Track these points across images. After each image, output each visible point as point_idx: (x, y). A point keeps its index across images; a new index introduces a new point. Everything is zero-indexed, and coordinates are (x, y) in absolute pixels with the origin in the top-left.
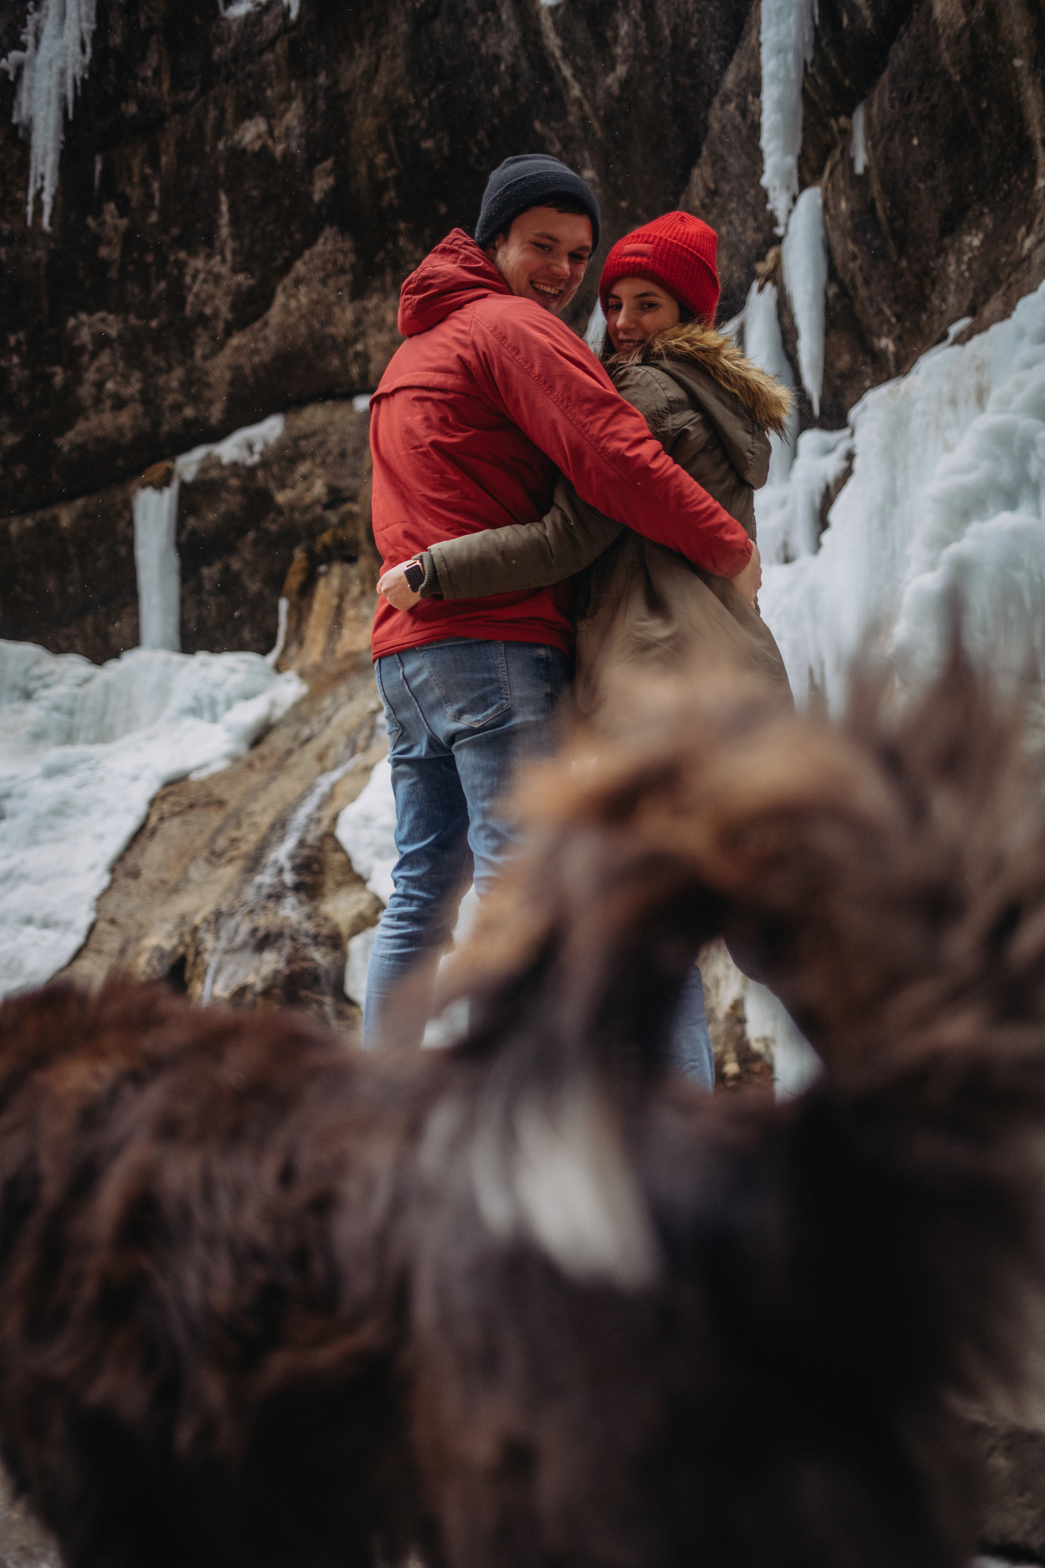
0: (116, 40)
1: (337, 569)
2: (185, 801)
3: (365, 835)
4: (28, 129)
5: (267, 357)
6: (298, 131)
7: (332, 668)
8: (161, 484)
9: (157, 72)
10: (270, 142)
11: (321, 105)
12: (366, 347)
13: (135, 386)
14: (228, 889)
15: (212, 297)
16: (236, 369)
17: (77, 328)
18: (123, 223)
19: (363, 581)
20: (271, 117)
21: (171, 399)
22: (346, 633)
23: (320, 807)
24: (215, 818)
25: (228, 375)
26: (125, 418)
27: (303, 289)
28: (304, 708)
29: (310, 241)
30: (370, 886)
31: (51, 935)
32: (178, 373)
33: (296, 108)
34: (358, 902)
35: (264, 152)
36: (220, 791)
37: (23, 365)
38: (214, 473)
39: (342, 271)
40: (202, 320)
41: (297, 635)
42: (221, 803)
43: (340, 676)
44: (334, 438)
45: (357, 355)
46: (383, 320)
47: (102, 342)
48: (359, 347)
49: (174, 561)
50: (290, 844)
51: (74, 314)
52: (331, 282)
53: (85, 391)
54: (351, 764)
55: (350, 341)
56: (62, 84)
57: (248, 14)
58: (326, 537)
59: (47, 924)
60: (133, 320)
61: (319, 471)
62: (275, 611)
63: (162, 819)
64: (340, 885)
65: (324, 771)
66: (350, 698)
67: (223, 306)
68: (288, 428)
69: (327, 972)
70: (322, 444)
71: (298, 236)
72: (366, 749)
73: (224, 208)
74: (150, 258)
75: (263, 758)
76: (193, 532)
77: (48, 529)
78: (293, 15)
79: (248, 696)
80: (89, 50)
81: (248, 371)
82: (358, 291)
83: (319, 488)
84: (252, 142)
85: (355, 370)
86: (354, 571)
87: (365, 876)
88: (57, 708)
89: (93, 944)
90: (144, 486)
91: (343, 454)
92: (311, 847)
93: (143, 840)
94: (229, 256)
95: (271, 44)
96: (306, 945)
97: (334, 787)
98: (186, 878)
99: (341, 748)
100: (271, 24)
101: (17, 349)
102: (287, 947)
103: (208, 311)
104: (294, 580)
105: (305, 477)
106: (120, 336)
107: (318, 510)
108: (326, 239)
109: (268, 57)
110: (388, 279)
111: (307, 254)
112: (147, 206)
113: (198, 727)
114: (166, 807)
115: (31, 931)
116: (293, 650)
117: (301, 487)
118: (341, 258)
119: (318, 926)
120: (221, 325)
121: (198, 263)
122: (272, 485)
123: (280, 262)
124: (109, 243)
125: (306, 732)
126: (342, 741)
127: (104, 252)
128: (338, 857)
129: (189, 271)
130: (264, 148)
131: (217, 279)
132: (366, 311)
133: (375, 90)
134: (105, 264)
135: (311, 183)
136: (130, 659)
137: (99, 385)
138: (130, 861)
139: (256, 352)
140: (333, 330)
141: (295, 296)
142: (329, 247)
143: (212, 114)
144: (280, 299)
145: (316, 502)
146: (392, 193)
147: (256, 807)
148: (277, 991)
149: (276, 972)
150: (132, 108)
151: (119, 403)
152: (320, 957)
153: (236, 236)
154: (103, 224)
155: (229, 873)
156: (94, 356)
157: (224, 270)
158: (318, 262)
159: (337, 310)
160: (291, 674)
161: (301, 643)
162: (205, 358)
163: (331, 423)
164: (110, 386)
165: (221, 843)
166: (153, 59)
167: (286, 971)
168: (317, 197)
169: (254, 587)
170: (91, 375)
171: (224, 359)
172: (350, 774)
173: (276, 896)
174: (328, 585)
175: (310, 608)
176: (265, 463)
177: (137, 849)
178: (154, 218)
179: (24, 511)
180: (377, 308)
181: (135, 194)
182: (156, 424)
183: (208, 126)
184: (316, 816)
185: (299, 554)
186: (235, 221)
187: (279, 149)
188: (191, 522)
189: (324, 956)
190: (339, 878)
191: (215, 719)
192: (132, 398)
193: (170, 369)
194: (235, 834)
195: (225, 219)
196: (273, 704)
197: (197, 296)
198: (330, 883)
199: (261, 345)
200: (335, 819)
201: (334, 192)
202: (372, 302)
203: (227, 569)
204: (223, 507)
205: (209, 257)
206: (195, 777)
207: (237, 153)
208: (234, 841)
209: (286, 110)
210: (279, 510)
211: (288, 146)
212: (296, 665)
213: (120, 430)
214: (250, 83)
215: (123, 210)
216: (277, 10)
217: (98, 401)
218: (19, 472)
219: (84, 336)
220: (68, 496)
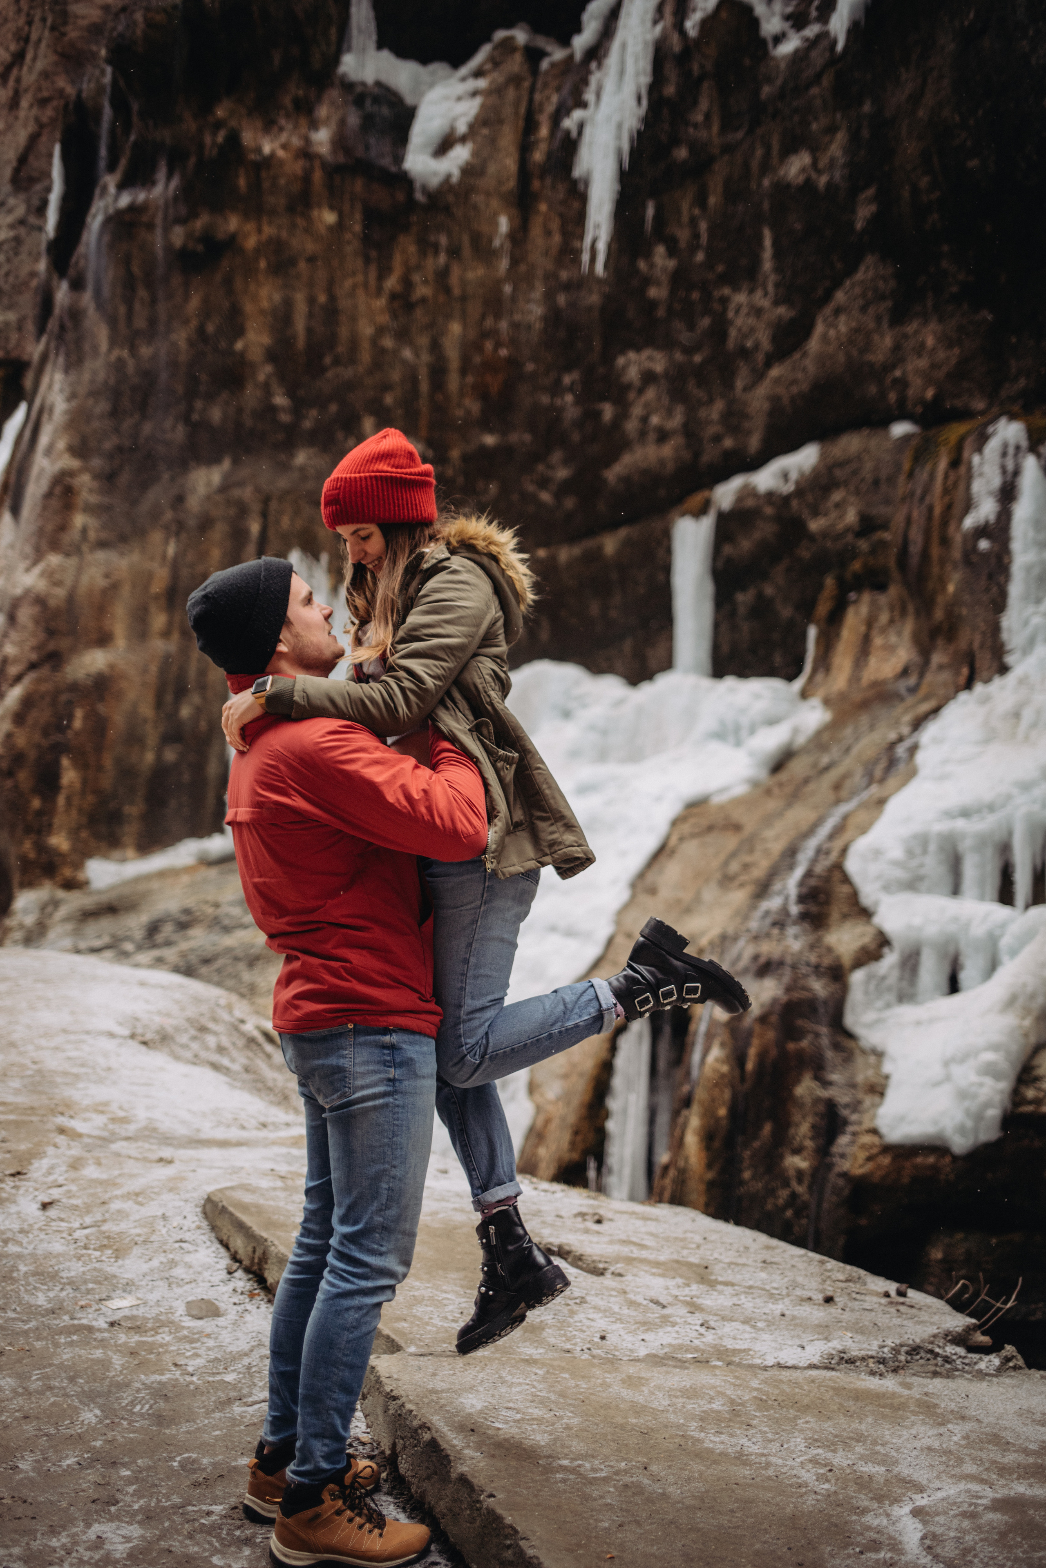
0: (670, 90)
1: (866, 597)
2: (704, 822)
3: (874, 869)
4: (587, 183)
5: (805, 387)
6: (842, 161)
7: (857, 697)
8: (700, 512)
9: (708, 116)
10: (814, 176)
11: (865, 133)
12: (904, 373)
13: (677, 420)
14: (737, 913)
15: (752, 330)
16: (774, 400)
17: (625, 367)
18: (672, 264)
19: (892, 609)
20: (815, 150)
21: (712, 430)
22: (873, 661)
23: (831, 837)
24: (731, 842)
25: (766, 406)
26: (667, 450)
27: (843, 318)
28: (826, 737)
29: (851, 270)
30: (877, 920)
31: (572, 944)
32: (719, 406)
33: (840, 137)
34: (863, 935)
35: (808, 185)
36: (738, 815)
37: (577, 402)
38: (750, 503)
39: (883, 297)
40: (744, 353)
41: (824, 662)
42: (737, 828)
43: (864, 705)
44: (868, 466)
45: (896, 381)
46: (922, 345)
47: (649, 377)
48: (898, 373)
49: (709, 588)
50: (799, 872)
51: (623, 352)
52: (871, 310)
53: (631, 426)
54: (865, 795)
55: (888, 368)
56: (619, 137)
57: (796, 51)
58: (857, 566)
59: (570, 933)
60: (679, 356)
61: (852, 499)
62: (803, 637)
63: (682, 839)
64: (845, 917)
65: (838, 802)
66: (872, 727)
67: (763, 338)
68: (823, 456)
69: (825, 1003)
70: (855, 472)
71: (839, 265)
72: (882, 781)
73: (768, 242)
74: (695, 295)
75: (781, 785)
76: (729, 560)
77: (594, 557)
78: (840, 46)
79: (772, 721)
80: (645, 102)
81: (786, 401)
82: (898, 317)
83: (851, 516)
84: (797, 176)
85: (892, 397)
86: (883, 599)
87: (872, 909)
88: (592, 728)
89: (611, 956)
90: (683, 514)
91: (876, 482)
92: (819, 877)
93: (663, 858)
94: (771, 288)
95: (818, 77)
96: (806, 976)
97: (845, 818)
98: (697, 899)
99: (858, 778)
100: (818, 57)
101: (571, 389)
102: (787, 975)
103: (749, 344)
104: (823, 608)
105: (837, 505)
106: (666, 374)
107: (850, 538)
108: (868, 268)
109: (815, 91)
110: (930, 303)
111: (848, 283)
112: (694, 247)
113: (722, 751)
114: (686, 828)
115: (555, 940)
116: (820, 677)
117: (833, 515)
118: (881, 284)
119: (820, 956)
120: (760, 357)
121: (741, 298)
122: (805, 514)
123: (820, 292)
124: (658, 284)
125: (825, 760)
126: (859, 772)
127: (653, 292)
128: (845, 889)
129: (732, 307)
130: (808, 182)
131: (758, 312)
132: (906, 336)
133: (921, 113)
134: (653, 305)
135: (853, 211)
136: (664, 682)
137: (645, 420)
138: (650, 877)
139: (794, 382)
140: (870, 357)
141: (836, 327)
142: (870, 274)
143: (759, 152)
144: (819, 328)
145: (848, 530)
146: (936, 216)
147: (769, 833)
148: (774, 1019)
149: (775, 1001)
150: (682, 153)
151: (663, 436)
152: (819, 987)
153: (778, 269)
154: (652, 266)
155: (739, 897)
156: (641, 391)
157: (766, 303)
158: (858, 290)
159: (876, 338)
160: (815, 701)
161: (828, 669)
162: (746, 389)
163: (866, 450)
164: (655, 420)
165: (734, 867)
166: (704, 104)
167: (785, 998)
168: (859, 225)
169: (786, 612)
170: (637, 411)
171: (762, 390)
172: (863, 806)
173: (780, 922)
174: (857, 613)
175: (838, 635)
176: (800, 492)
177: (656, 868)
178: (700, 257)
179: (572, 539)
180: (917, 332)
181: (683, 235)
182: (697, 455)
183: (755, 165)
184: (825, 846)
185: (830, 582)
186: (778, 254)
187: (823, 181)
188: (728, 549)
189: (824, 988)
190: (845, 909)
191: (738, 744)
192: (674, 432)
193: (711, 401)
194: (747, 859)
195: (767, 253)
196: (796, 731)
197: (740, 330)
198: (835, 914)
199: (800, 375)
200: (844, 851)
201: (874, 221)
202: (911, 328)
203: (760, 596)
204: (757, 535)
205: (752, 291)
206: (717, 800)
207: (782, 188)
208: (746, 867)
209: (831, 142)
210: (812, 538)
211: (831, 178)
212: (821, 692)
213: (662, 462)
214: (796, 118)
215: (672, 251)
216: (825, 43)
217: (642, 434)
218: (570, 503)
219: (633, 374)
220: (613, 526)
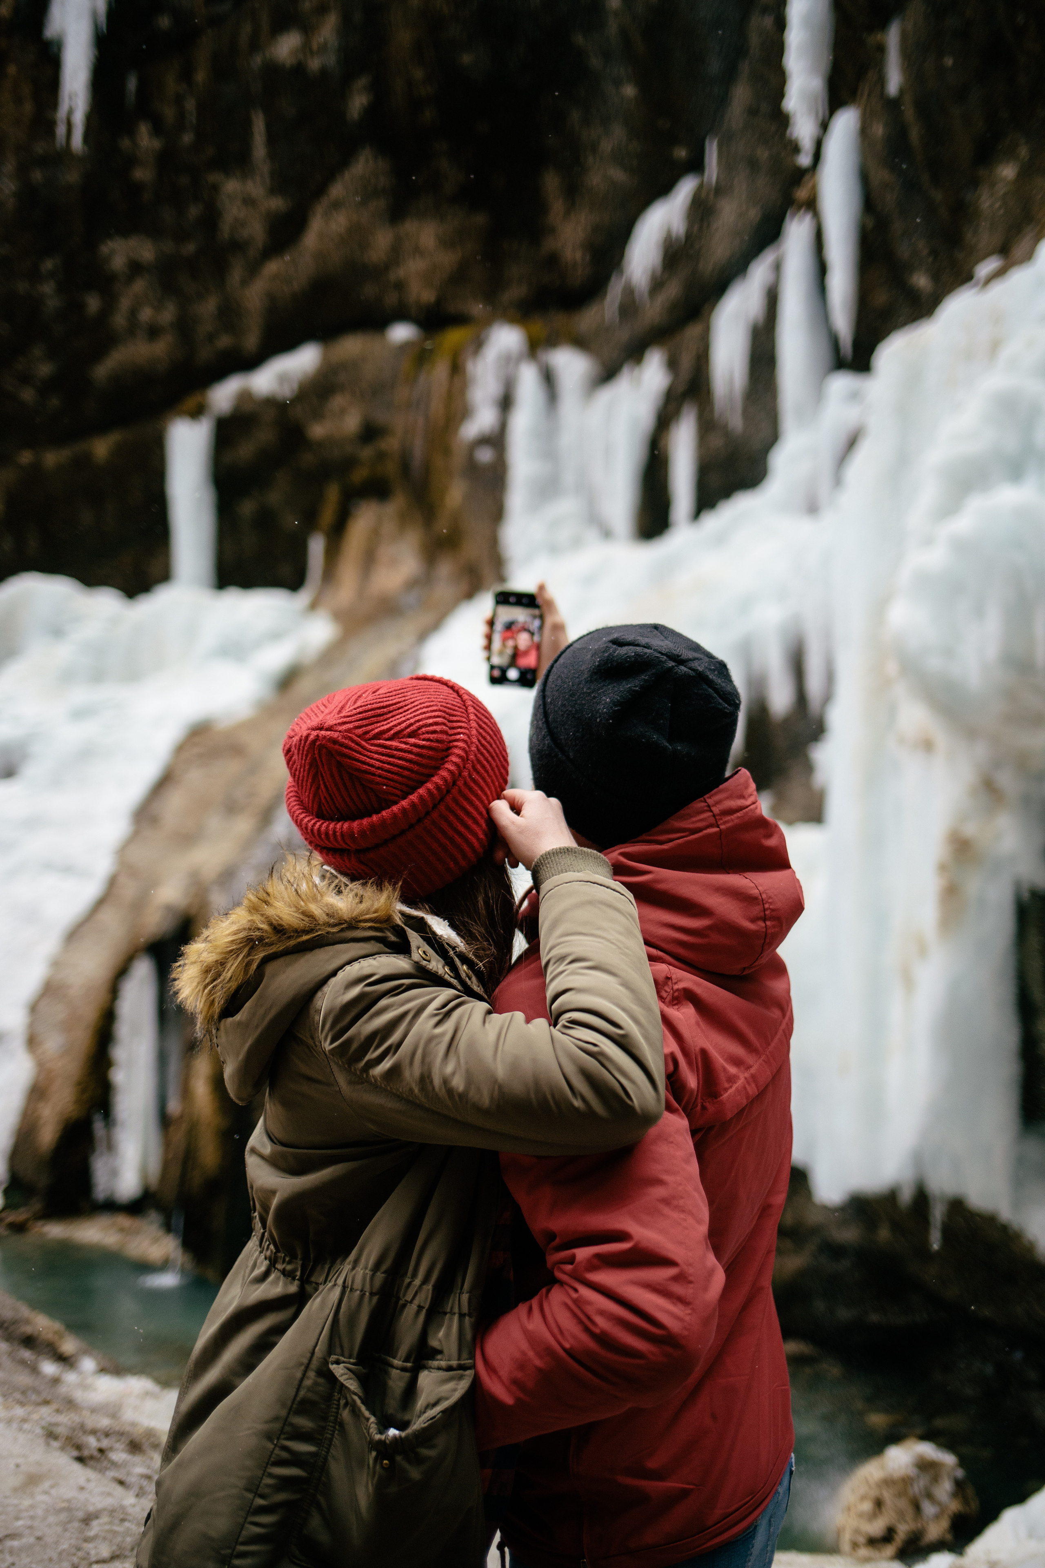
1: (370, 507)
2: (210, 747)
4: (61, 44)
5: (305, 284)
6: (334, 45)
7: (363, 610)
8: (197, 413)
10: (306, 58)
11: (358, 16)
13: (168, 315)
15: (246, 221)
16: (272, 299)
17: (111, 254)
18: (157, 144)
19: (397, 519)
20: (307, 29)
21: (207, 327)
22: (378, 574)
24: (232, 767)
25: (262, 303)
26: (159, 348)
27: (340, 213)
28: (335, 653)
29: (345, 162)
31: (70, 884)
32: (212, 301)
33: (332, 19)
35: (299, 69)
36: (243, 739)
37: (59, 291)
38: (248, 405)
39: (379, 193)
40: (237, 246)
41: (331, 573)
42: (242, 751)
43: (370, 619)
44: (370, 370)
45: (394, 283)
46: (422, 246)
47: (136, 268)
48: (400, 273)
49: (210, 495)
51: (107, 238)
52: (371, 206)
53: (119, 320)
55: (387, 268)
58: (361, 473)
59: (67, 870)
60: (168, 246)
61: (354, 405)
62: (305, 548)
63: (187, 765)
66: (377, 643)
67: (258, 230)
68: (325, 357)
70: (357, 376)
71: (334, 156)
73: (259, 126)
74: (184, 180)
76: (231, 467)
77: (83, 462)
79: (277, 636)
81: (285, 298)
82: (398, 214)
83: (353, 423)
84: (288, 57)
85: (391, 299)
86: (390, 509)
88: (86, 648)
89: (114, 895)
90: (178, 417)
91: (381, 387)
93: (167, 787)
94: (264, 176)
98: (201, 828)
101: (51, 276)
103: (243, 235)
104: (328, 515)
105: (339, 411)
106: (155, 265)
107: (352, 445)
108: (363, 160)
110: (430, 201)
111: (344, 175)
112: (180, 127)
113: (225, 669)
115: (51, 878)
116: (328, 589)
117: (335, 421)
118: (380, 179)
120: (254, 251)
121: (233, 186)
122: (307, 419)
123: (314, 185)
124: (143, 165)
127: (138, 174)
129: (224, 194)
130: (300, 65)
131: (249, 201)
132: (403, 237)
134: (138, 187)
135: (347, 99)
136: (162, 597)
137: (133, 313)
138: (154, 808)
139: (291, 279)
141: (333, 220)
142: (368, 167)
143: (247, 28)
144: (317, 223)
145: (350, 437)
146: (432, 111)
150: (164, 22)
151: (153, 332)
153: (272, 155)
154: (135, 145)
155: (243, 825)
156: (128, 282)
157: (260, 192)
158: (355, 184)
159: (374, 235)
160: (323, 615)
161: (337, 580)
162: (241, 283)
163: (365, 355)
164: (144, 314)
165: (238, 793)
168: (354, 114)
170: (125, 303)
171: (258, 287)
175: (346, 544)
176: (301, 395)
177: (160, 796)
178: (187, 138)
179: (59, 441)
180: (418, 232)
181: (169, 113)
182: (190, 354)
183: (243, 40)
185: (333, 492)
186: (271, 140)
187: (315, 64)
188: (227, 455)
191: (242, 661)
192: (166, 328)
193: (205, 295)
195: (260, 139)
196: (303, 646)
197: (234, 218)
201: (370, 111)
202: (410, 226)
203: (263, 505)
205: (244, 179)
206: (219, 726)
207: (272, 69)
208: (251, 793)
209: (322, 23)
210: (312, 446)
211: (324, 62)
212: (330, 604)
213: (153, 360)
215: (158, 129)
217: (132, 329)
218: (54, 402)
219: (118, 263)
220: (102, 428)
